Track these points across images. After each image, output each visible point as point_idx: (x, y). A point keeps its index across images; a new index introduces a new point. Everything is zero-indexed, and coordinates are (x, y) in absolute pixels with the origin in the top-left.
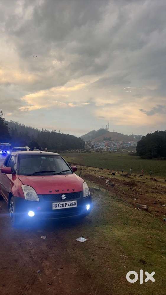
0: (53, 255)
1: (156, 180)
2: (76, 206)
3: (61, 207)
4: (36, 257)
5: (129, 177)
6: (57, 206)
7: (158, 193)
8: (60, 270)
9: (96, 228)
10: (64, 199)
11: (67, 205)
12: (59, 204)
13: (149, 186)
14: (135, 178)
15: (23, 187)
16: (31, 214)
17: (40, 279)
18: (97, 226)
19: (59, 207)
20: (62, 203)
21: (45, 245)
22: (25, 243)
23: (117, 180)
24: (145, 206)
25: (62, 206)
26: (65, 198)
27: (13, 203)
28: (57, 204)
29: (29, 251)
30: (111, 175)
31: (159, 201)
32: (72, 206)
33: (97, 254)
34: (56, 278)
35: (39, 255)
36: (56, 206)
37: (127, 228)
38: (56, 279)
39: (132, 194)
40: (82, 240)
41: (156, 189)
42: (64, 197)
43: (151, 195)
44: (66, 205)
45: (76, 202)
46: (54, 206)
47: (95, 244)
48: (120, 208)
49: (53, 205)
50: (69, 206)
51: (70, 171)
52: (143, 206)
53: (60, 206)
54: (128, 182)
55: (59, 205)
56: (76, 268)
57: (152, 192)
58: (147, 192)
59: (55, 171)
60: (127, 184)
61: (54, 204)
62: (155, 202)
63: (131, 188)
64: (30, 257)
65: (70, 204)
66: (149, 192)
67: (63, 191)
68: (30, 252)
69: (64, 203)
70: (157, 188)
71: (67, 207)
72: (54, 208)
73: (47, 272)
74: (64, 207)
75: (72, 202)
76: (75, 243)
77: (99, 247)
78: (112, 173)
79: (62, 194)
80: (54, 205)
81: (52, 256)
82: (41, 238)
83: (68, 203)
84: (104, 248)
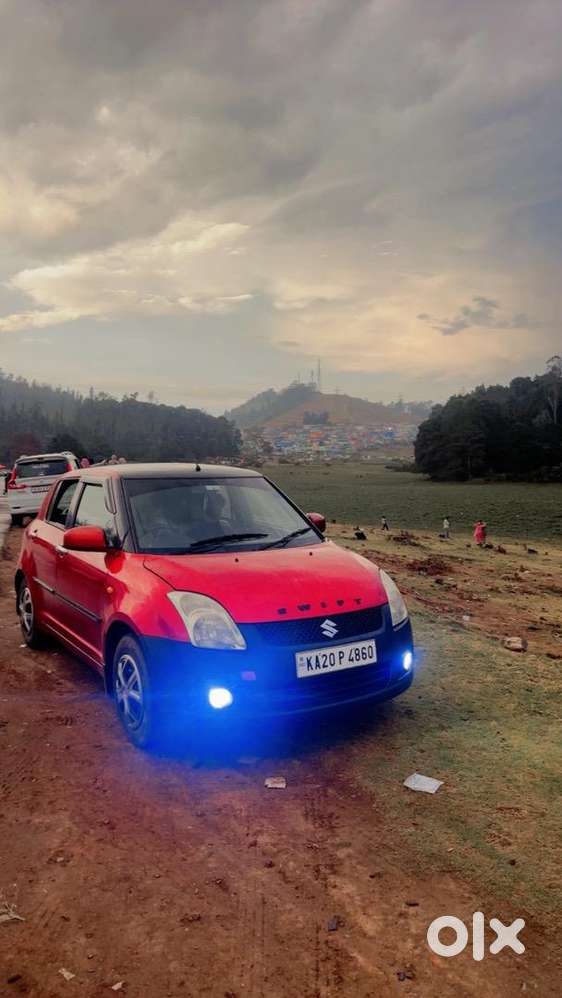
0: (350, 850)
1: (502, 551)
2: (374, 660)
3: (324, 666)
4: (291, 863)
5: (415, 545)
6: (313, 662)
7: (530, 593)
8: (412, 910)
9: (444, 732)
10: (331, 635)
11: (346, 657)
12: (317, 657)
13: (492, 571)
14: (433, 547)
15: (175, 597)
16: (220, 698)
17: (361, 959)
18: (443, 728)
19: (318, 666)
20: (327, 651)
21: (298, 812)
22: (220, 810)
23: (381, 556)
24: (515, 639)
25: (327, 663)
26: (335, 631)
27: (133, 662)
28: (312, 655)
29: (251, 839)
30: (354, 539)
31: (542, 618)
32: (362, 662)
33: (508, 834)
34: (415, 948)
35: (301, 856)
36: (310, 663)
37: (550, 729)
38: (417, 952)
39: (449, 599)
40: (425, 784)
41: (519, 579)
42: (329, 628)
43: (509, 601)
44: (341, 658)
45: (372, 643)
46: (302, 665)
47: (479, 798)
48: (483, 656)
49: (298, 661)
50: (351, 660)
51: (311, 533)
52: (509, 639)
53: (321, 665)
54: (422, 562)
55: (320, 657)
56: (470, 898)
57: (510, 590)
58: (494, 590)
59: (266, 535)
60: (420, 569)
61: (301, 657)
62: (531, 625)
63: (438, 582)
64: (271, 865)
65: (353, 655)
66: (500, 589)
67: (323, 605)
68: (255, 844)
69: (336, 650)
70: (521, 575)
71: (346, 664)
72: (303, 672)
73: (370, 926)
74: (337, 667)
75: (360, 645)
76: (407, 799)
77: (500, 809)
78: (356, 534)
79: (323, 619)
80: (301, 659)
81: (349, 856)
82: (270, 786)
83: (347, 649)
84: (517, 810)
